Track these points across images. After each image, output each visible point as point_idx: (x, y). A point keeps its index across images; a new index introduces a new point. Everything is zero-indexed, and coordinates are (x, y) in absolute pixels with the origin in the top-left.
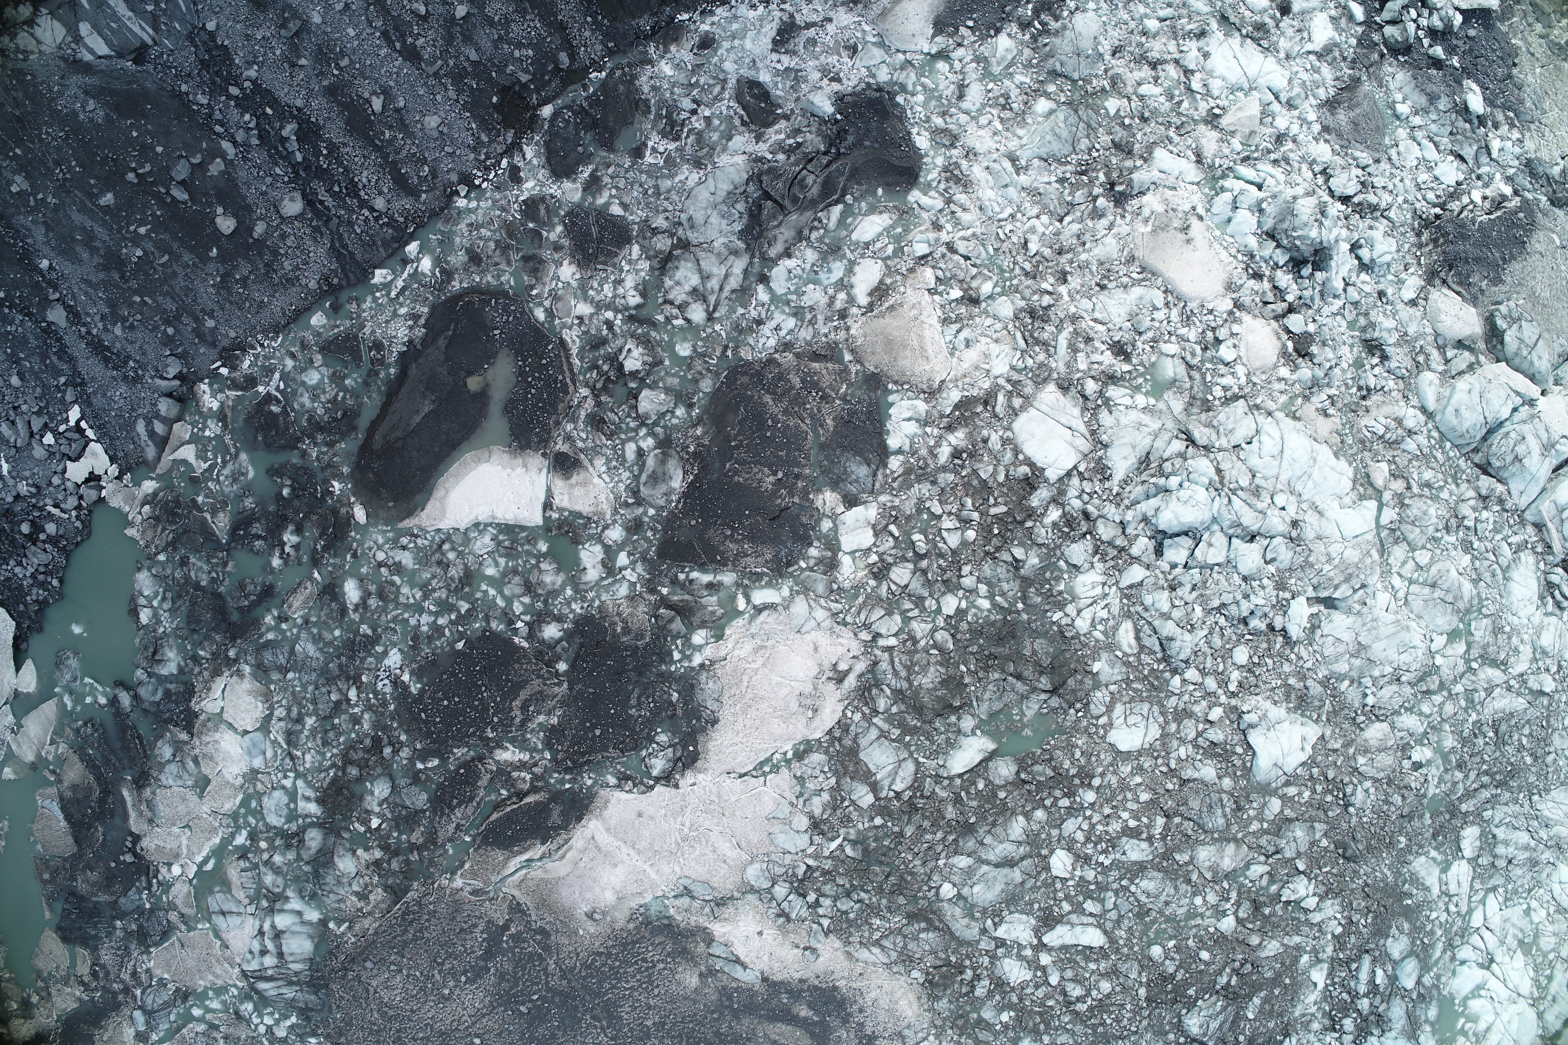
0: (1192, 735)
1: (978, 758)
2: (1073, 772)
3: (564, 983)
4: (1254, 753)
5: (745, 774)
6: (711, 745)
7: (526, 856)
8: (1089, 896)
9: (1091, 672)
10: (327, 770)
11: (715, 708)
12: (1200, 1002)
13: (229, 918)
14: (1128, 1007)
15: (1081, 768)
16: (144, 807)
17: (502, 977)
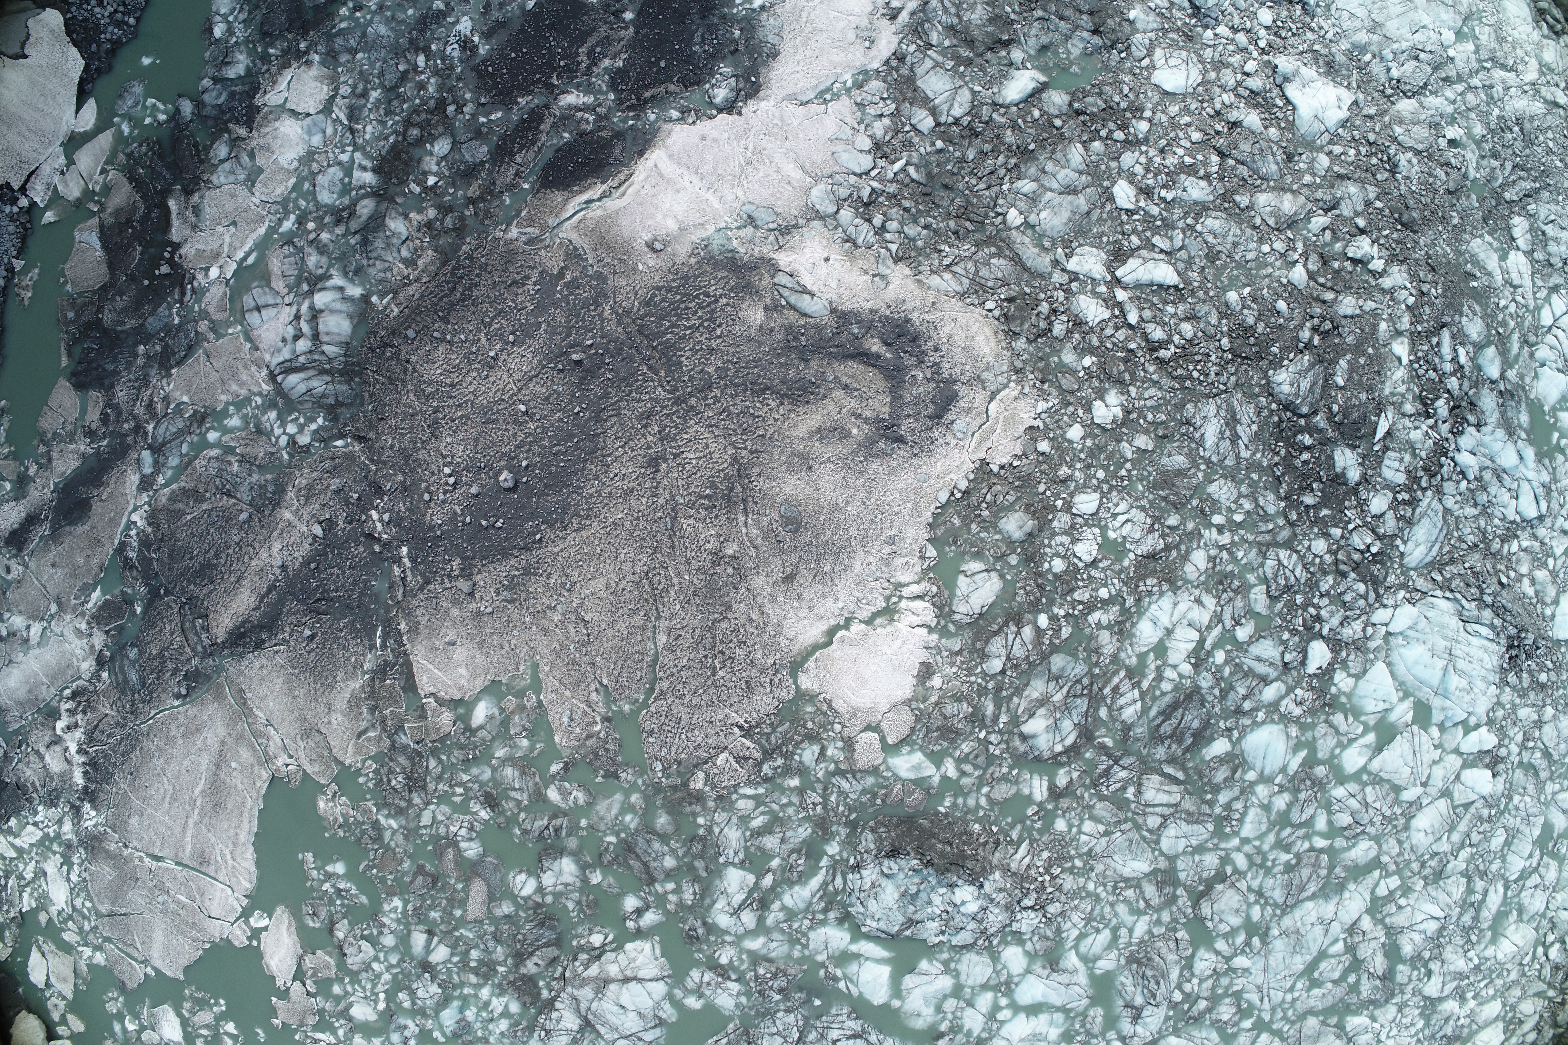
0: (1232, 83)
1: (1032, 85)
2: (1124, 105)
3: (620, 330)
4: (1294, 108)
5: (807, 102)
6: (772, 75)
7: (585, 197)
8: (1156, 231)
9: (1128, 20)
10: (386, 139)
11: (775, 42)
12: (1286, 362)
13: (264, 312)
14: (1213, 358)
15: (1131, 103)
16: (189, 213)
17: (553, 331)
